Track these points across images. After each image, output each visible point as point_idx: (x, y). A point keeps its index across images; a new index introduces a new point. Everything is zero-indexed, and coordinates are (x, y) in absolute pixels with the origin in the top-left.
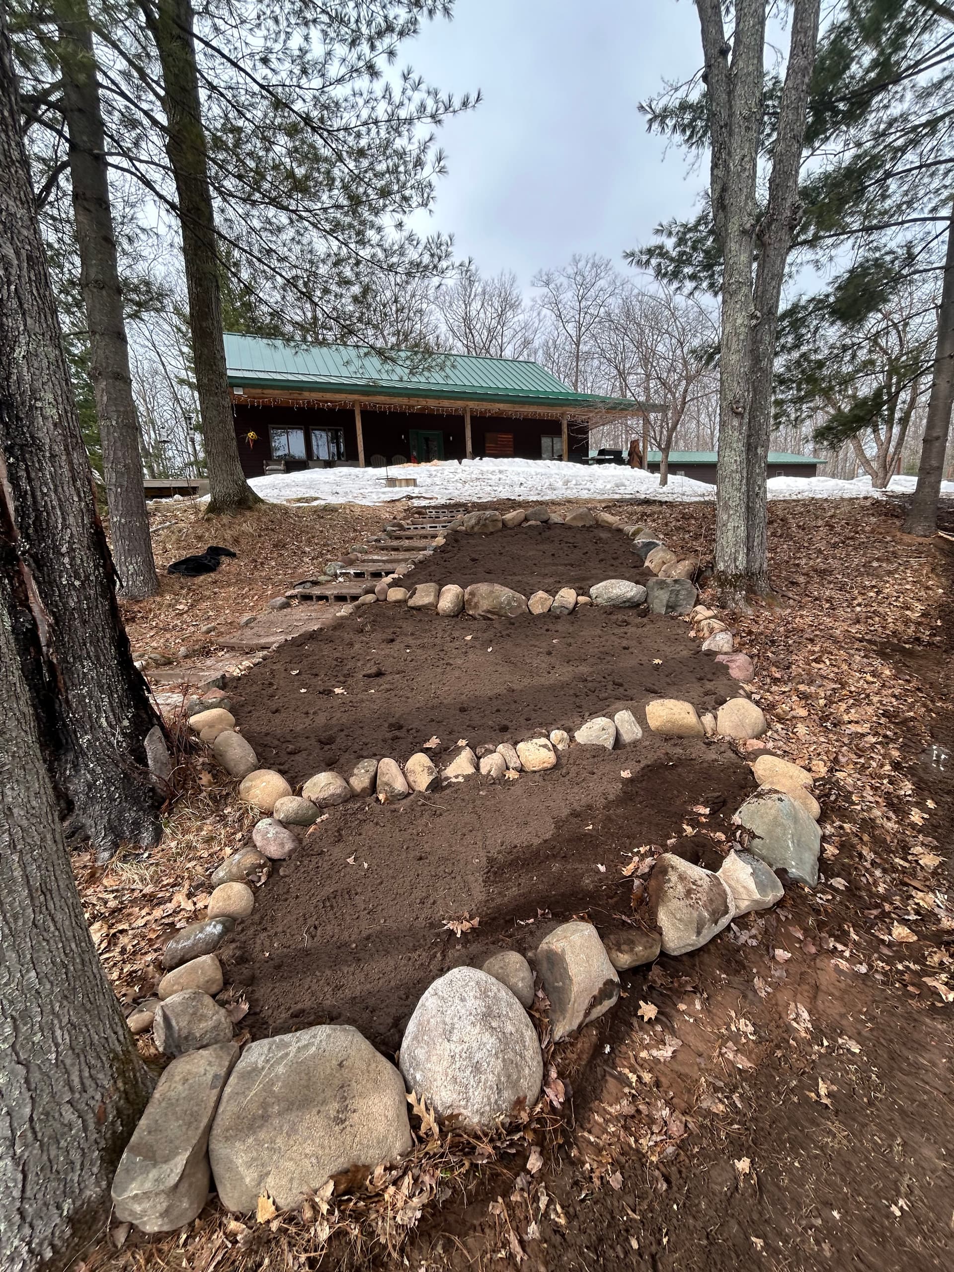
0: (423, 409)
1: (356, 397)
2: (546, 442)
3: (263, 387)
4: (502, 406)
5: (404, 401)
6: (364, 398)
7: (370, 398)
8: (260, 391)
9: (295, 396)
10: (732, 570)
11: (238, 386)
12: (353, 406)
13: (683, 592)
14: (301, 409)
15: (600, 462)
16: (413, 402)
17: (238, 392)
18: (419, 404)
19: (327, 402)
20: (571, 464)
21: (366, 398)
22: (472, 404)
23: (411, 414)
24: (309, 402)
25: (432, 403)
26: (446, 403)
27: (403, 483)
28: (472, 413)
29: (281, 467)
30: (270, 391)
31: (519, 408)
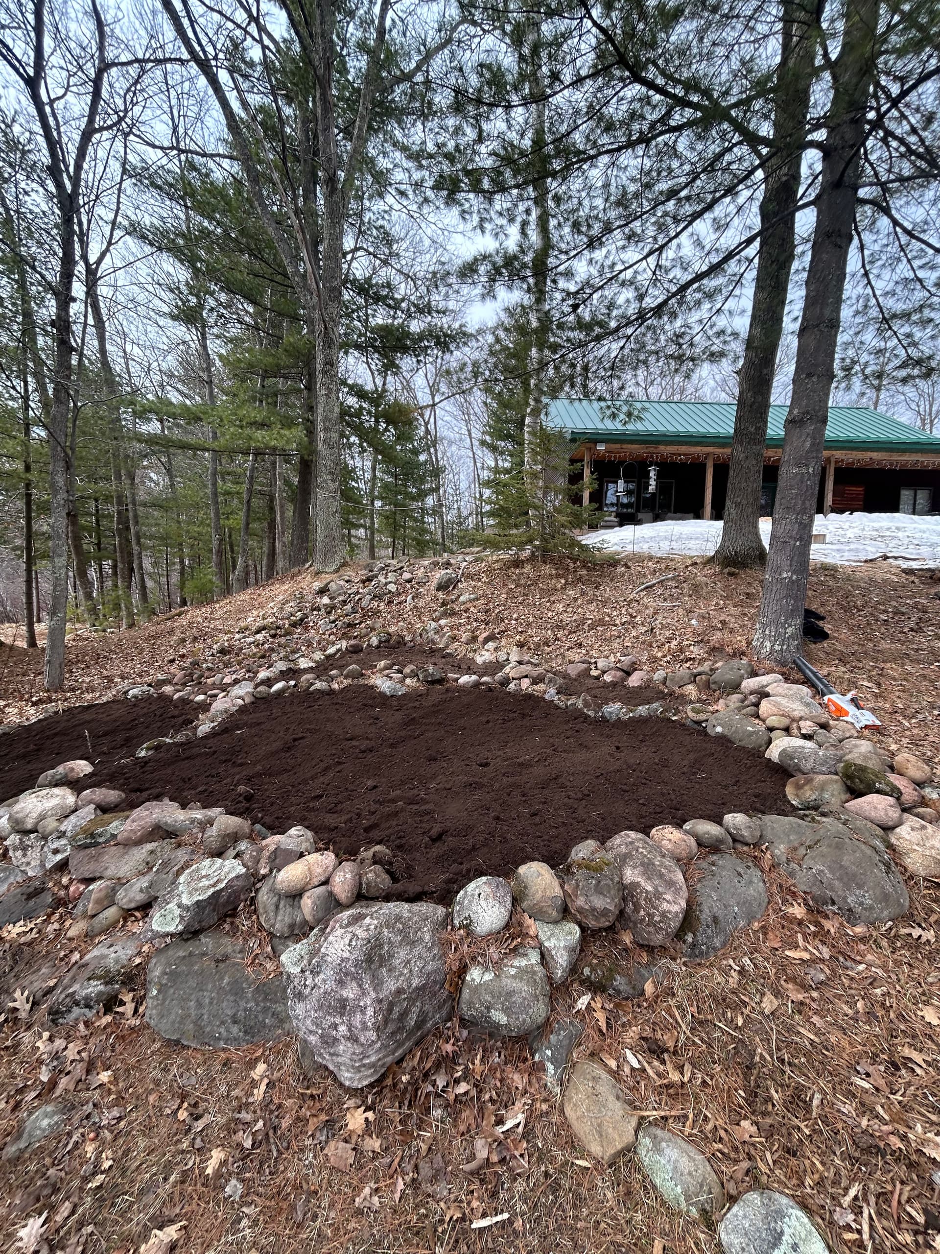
1: (710, 449)
2: (905, 495)
3: (622, 442)
6: (718, 451)
8: (618, 446)
11: (602, 442)
12: (706, 458)
17: (601, 447)
19: (680, 455)
21: (721, 450)
22: (838, 454)
28: (837, 462)
29: (612, 518)
30: (629, 446)
31: (896, 457)
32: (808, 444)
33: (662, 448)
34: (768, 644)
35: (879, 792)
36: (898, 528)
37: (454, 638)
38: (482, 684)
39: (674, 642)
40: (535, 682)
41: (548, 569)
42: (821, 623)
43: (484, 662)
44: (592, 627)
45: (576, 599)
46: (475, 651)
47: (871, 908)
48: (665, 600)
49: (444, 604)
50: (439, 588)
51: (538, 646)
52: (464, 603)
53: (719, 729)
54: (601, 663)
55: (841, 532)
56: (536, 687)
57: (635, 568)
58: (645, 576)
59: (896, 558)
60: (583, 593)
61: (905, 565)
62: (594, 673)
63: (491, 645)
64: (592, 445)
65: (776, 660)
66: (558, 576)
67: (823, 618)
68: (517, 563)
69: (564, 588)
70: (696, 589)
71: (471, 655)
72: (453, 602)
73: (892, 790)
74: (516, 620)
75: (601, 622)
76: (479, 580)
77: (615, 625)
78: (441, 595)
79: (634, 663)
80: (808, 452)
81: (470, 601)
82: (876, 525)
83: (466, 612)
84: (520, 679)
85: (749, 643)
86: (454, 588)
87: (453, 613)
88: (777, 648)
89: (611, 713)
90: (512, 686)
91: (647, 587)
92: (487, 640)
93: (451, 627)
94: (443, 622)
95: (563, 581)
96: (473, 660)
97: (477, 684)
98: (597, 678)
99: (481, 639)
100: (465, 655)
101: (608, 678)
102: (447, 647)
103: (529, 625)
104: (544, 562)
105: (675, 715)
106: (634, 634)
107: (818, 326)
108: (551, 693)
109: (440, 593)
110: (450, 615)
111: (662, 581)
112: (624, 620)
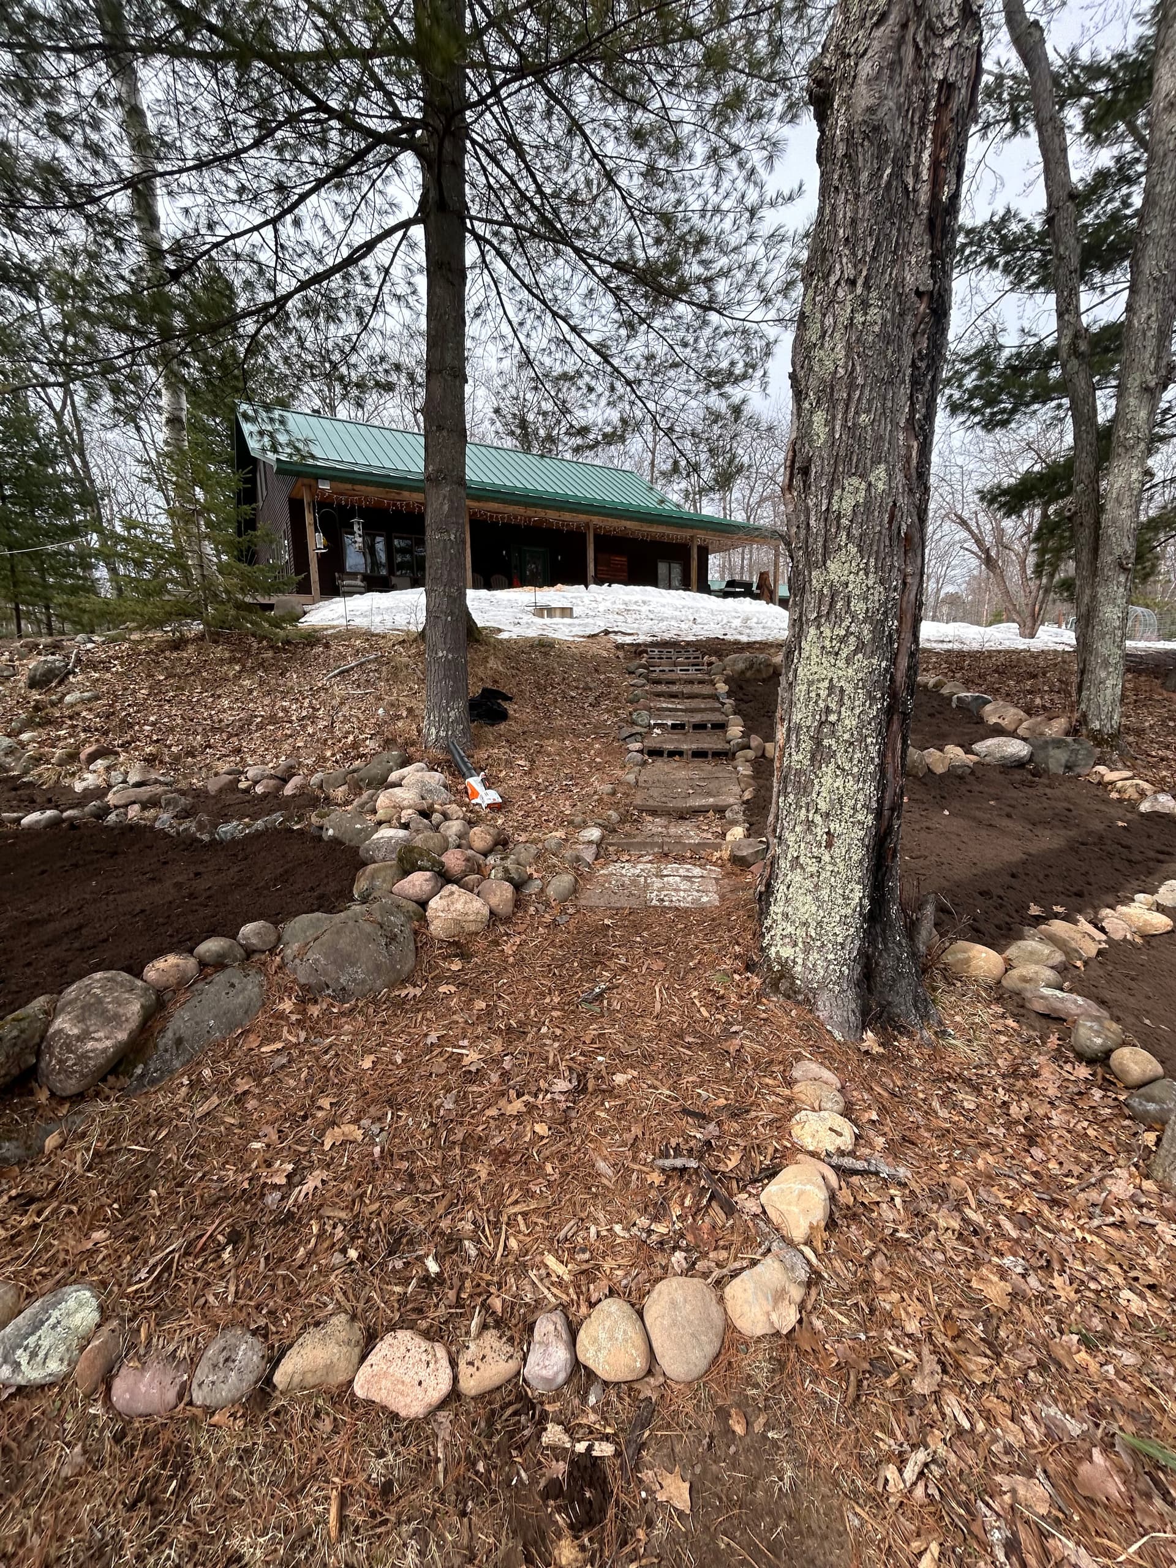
0: (541, 521)
2: (662, 568)
3: (353, 481)
4: (629, 524)
5: (519, 510)
6: (473, 504)
7: (481, 504)
8: (349, 486)
9: (393, 496)
10: (1107, 729)
11: (325, 478)
13: (1082, 752)
14: (398, 512)
15: (725, 594)
16: (530, 512)
17: (324, 486)
18: (537, 515)
20: (698, 595)
21: (476, 504)
22: (596, 520)
23: (527, 527)
24: (408, 505)
25: (552, 515)
26: (567, 516)
27: (558, 612)
28: (595, 530)
29: (359, 583)
30: (363, 488)
31: (647, 528)
32: (446, 507)
33: (406, 494)
34: (433, 730)
35: (421, 869)
36: (644, 602)
37: (37, 760)
38: (63, 821)
39: (351, 738)
40: (144, 807)
41: (220, 652)
42: (506, 705)
43: (85, 789)
44: (260, 727)
45: (251, 691)
46: (74, 774)
47: (364, 981)
48: (359, 686)
49: (37, 708)
50: (33, 684)
51: (177, 758)
52: (72, 705)
53: (331, 832)
54: (251, 772)
55: (594, 605)
56: (146, 814)
57: (336, 648)
58: (345, 657)
59: (616, 633)
60: (261, 683)
61: (620, 639)
62: (242, 785)
63: (100, 764)
64: (313, 482)
65: (441, 748)
66: (232, 661)
67: (510, 699)
68: (178, 644)
69: (238, 677)
70: (395, 672)
71: (66, 782)
72: (53, 704)
73: (433, 865)
74: (154, 724)
75: (273, 719)
76: (108, 670)
77: (291, 722)
78: (35, 695)
79: (292, 767)
80: (447, 516)
81: (83, 701)
82: (627, 598)
83: (71, 718)
84: (126, 806)
85: (419, 731)
86: (60, 683)
87: (48, 722)
88: (442, 734)
89: (225, 832)
90: (112, 817)
91: (342, 672)
92: (92, 758)
93: (42, 744)
94: (25, 737)
95: (237, 668)
96: (70, 789)
97: (55, 823)
98: (246, 791)
99: (83, 756)
100: (57, 782)
101: (259, 789)
102: (26, 772)
103: (171, 730)
104: (216, 642)
105: (297, 823)
106: (310, 730)
107: (440, 372)
108: (164, 819)
109: (34, 692)
110: (40, 725)
111: (362, 664)
112: (304, 713)
